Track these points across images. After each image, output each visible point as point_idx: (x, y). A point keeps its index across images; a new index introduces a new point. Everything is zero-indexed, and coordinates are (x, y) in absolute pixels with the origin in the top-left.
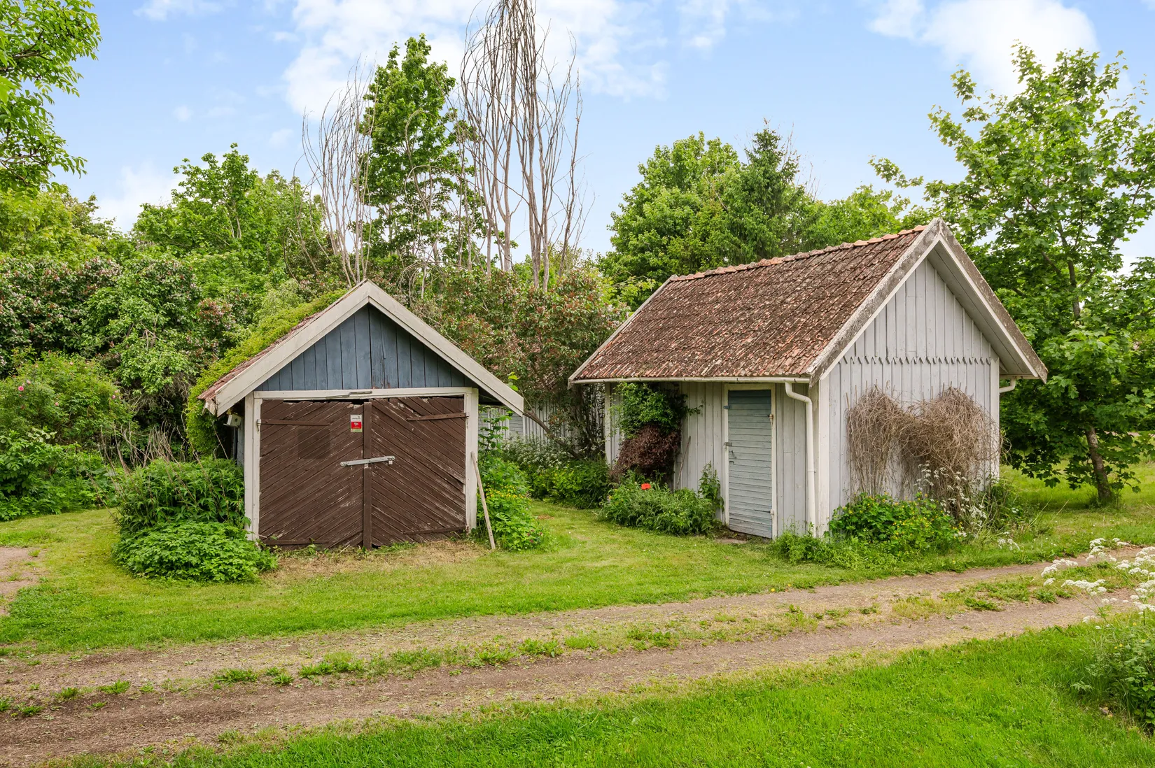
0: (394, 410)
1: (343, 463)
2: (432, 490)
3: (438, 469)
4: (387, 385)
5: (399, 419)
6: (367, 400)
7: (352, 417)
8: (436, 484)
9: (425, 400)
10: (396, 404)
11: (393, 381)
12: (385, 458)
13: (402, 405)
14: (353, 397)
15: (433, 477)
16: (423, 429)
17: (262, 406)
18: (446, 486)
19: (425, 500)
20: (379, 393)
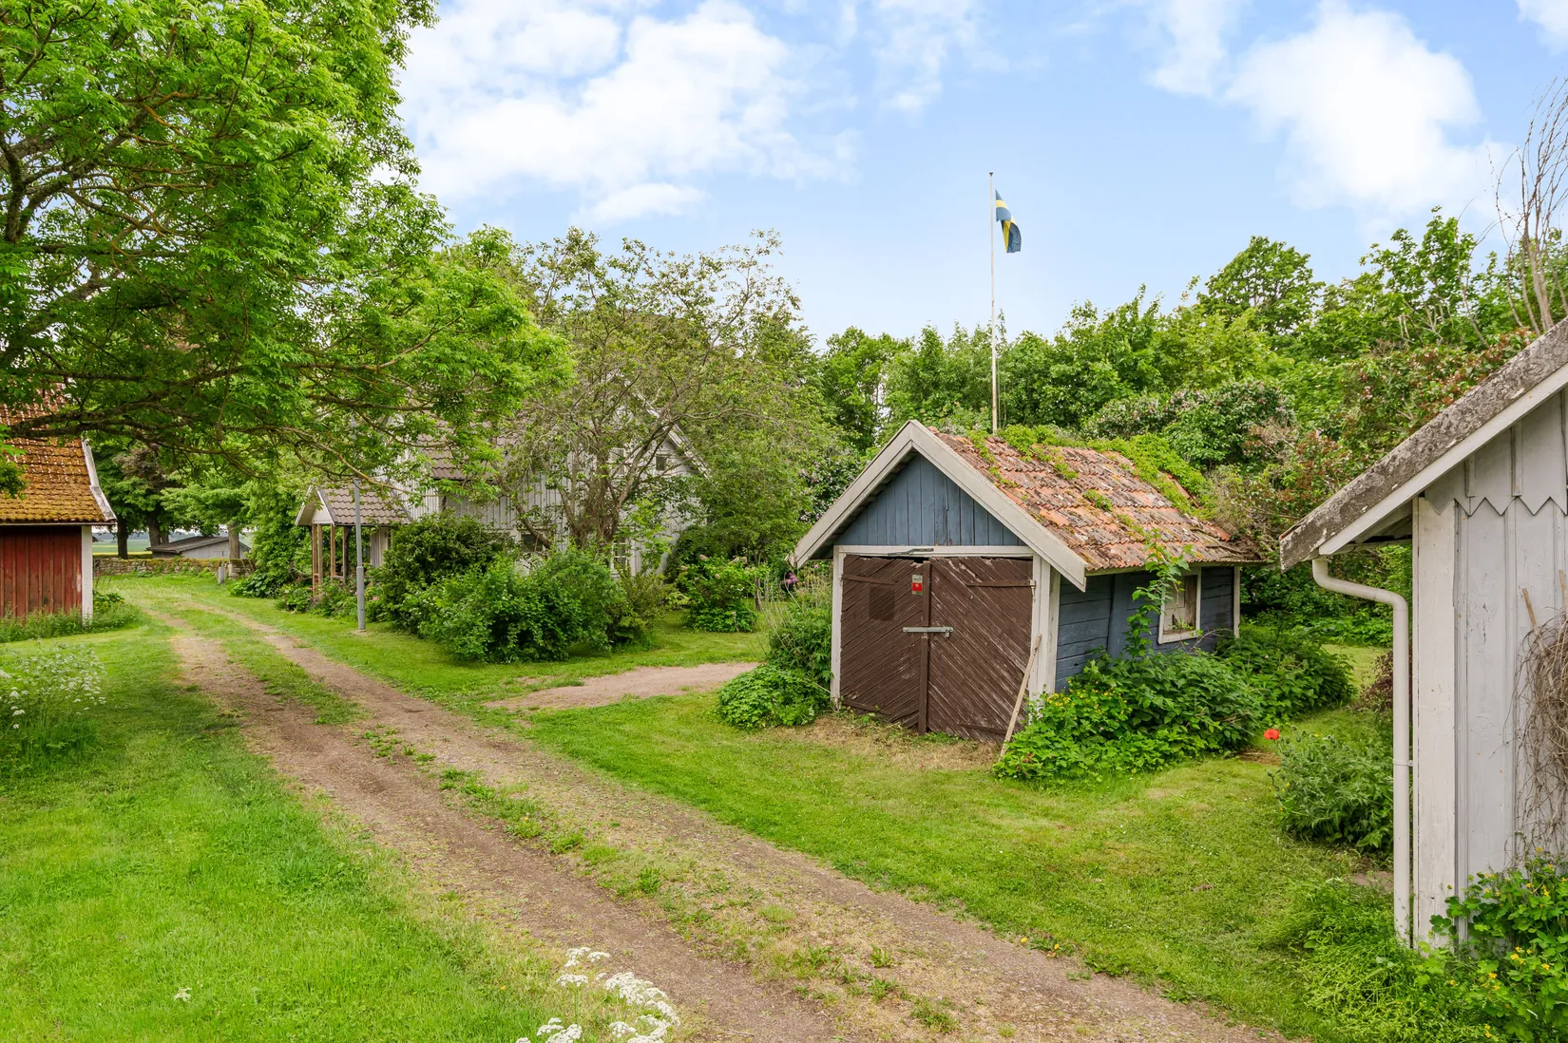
0: (956, 573)
1: (905, 629)
2: (991, 679)
3: (996, 650)
4: (949, 542)
5: (958, 583)
6: (927, 559)
7: (914, 576)
8: (994, 669)
9: (988, 562)
10: (957, 566)
11: (954, 537)
12: (943, 629)
13: (963, 567)
14: (917, 554)
15: (993, 662)
16: (983, 598)
17: (845, 559)
18: (1006, 674)
19: (981, 688)
20: (940, 551)
